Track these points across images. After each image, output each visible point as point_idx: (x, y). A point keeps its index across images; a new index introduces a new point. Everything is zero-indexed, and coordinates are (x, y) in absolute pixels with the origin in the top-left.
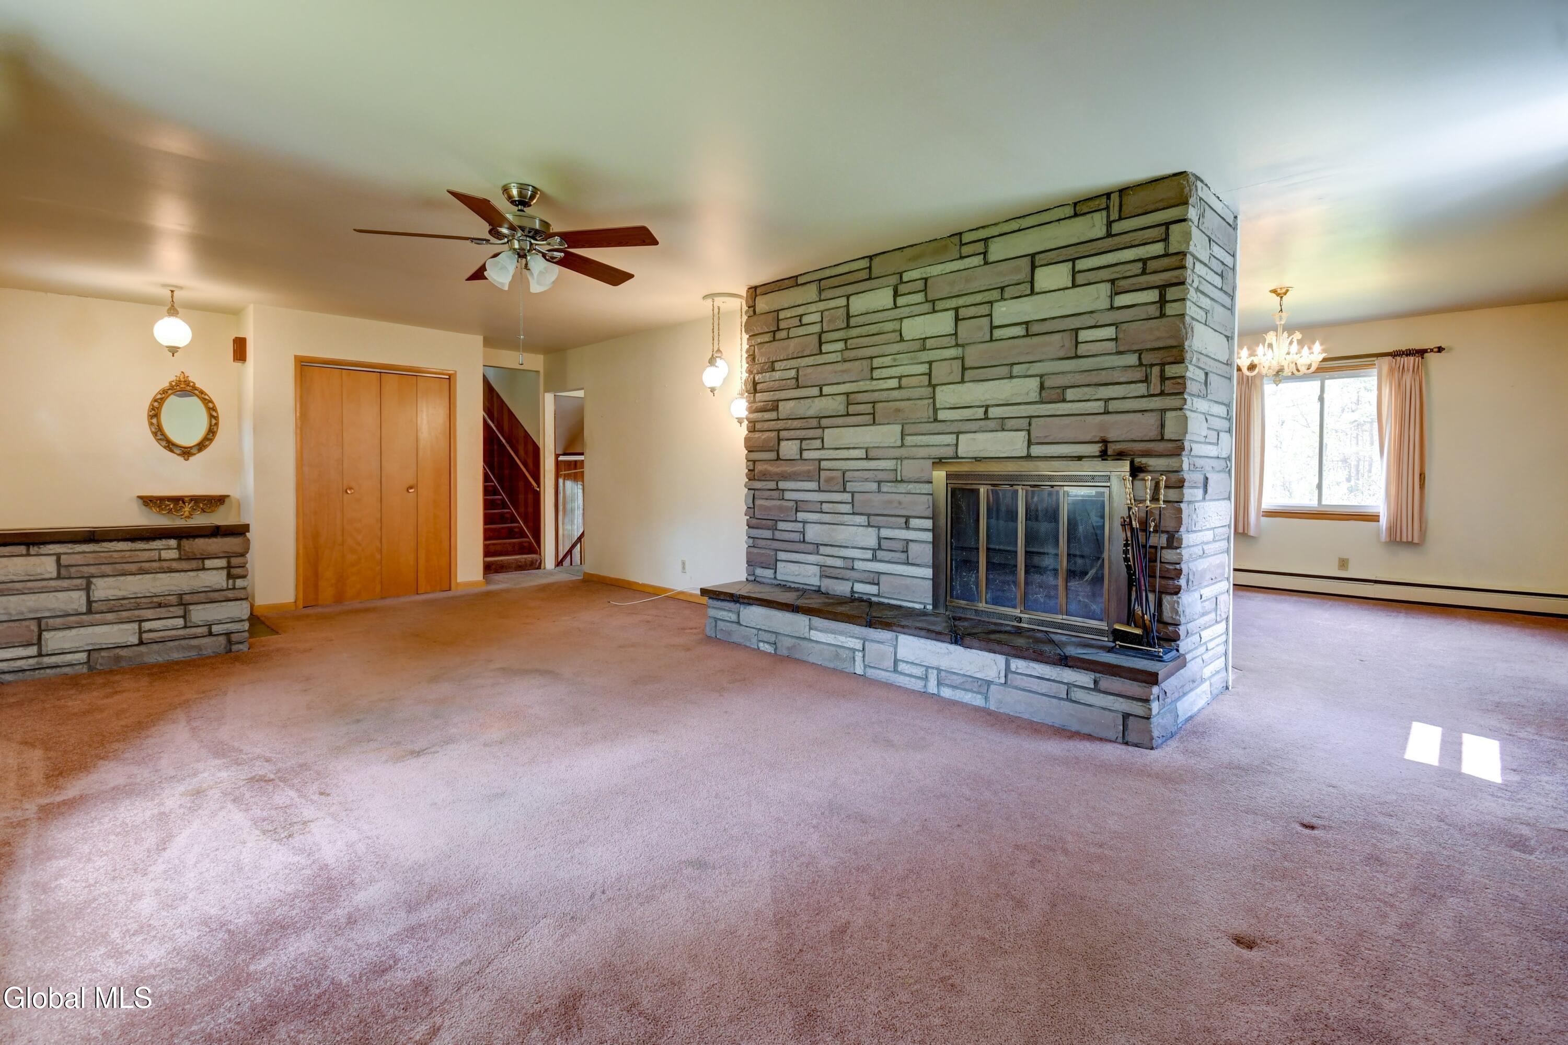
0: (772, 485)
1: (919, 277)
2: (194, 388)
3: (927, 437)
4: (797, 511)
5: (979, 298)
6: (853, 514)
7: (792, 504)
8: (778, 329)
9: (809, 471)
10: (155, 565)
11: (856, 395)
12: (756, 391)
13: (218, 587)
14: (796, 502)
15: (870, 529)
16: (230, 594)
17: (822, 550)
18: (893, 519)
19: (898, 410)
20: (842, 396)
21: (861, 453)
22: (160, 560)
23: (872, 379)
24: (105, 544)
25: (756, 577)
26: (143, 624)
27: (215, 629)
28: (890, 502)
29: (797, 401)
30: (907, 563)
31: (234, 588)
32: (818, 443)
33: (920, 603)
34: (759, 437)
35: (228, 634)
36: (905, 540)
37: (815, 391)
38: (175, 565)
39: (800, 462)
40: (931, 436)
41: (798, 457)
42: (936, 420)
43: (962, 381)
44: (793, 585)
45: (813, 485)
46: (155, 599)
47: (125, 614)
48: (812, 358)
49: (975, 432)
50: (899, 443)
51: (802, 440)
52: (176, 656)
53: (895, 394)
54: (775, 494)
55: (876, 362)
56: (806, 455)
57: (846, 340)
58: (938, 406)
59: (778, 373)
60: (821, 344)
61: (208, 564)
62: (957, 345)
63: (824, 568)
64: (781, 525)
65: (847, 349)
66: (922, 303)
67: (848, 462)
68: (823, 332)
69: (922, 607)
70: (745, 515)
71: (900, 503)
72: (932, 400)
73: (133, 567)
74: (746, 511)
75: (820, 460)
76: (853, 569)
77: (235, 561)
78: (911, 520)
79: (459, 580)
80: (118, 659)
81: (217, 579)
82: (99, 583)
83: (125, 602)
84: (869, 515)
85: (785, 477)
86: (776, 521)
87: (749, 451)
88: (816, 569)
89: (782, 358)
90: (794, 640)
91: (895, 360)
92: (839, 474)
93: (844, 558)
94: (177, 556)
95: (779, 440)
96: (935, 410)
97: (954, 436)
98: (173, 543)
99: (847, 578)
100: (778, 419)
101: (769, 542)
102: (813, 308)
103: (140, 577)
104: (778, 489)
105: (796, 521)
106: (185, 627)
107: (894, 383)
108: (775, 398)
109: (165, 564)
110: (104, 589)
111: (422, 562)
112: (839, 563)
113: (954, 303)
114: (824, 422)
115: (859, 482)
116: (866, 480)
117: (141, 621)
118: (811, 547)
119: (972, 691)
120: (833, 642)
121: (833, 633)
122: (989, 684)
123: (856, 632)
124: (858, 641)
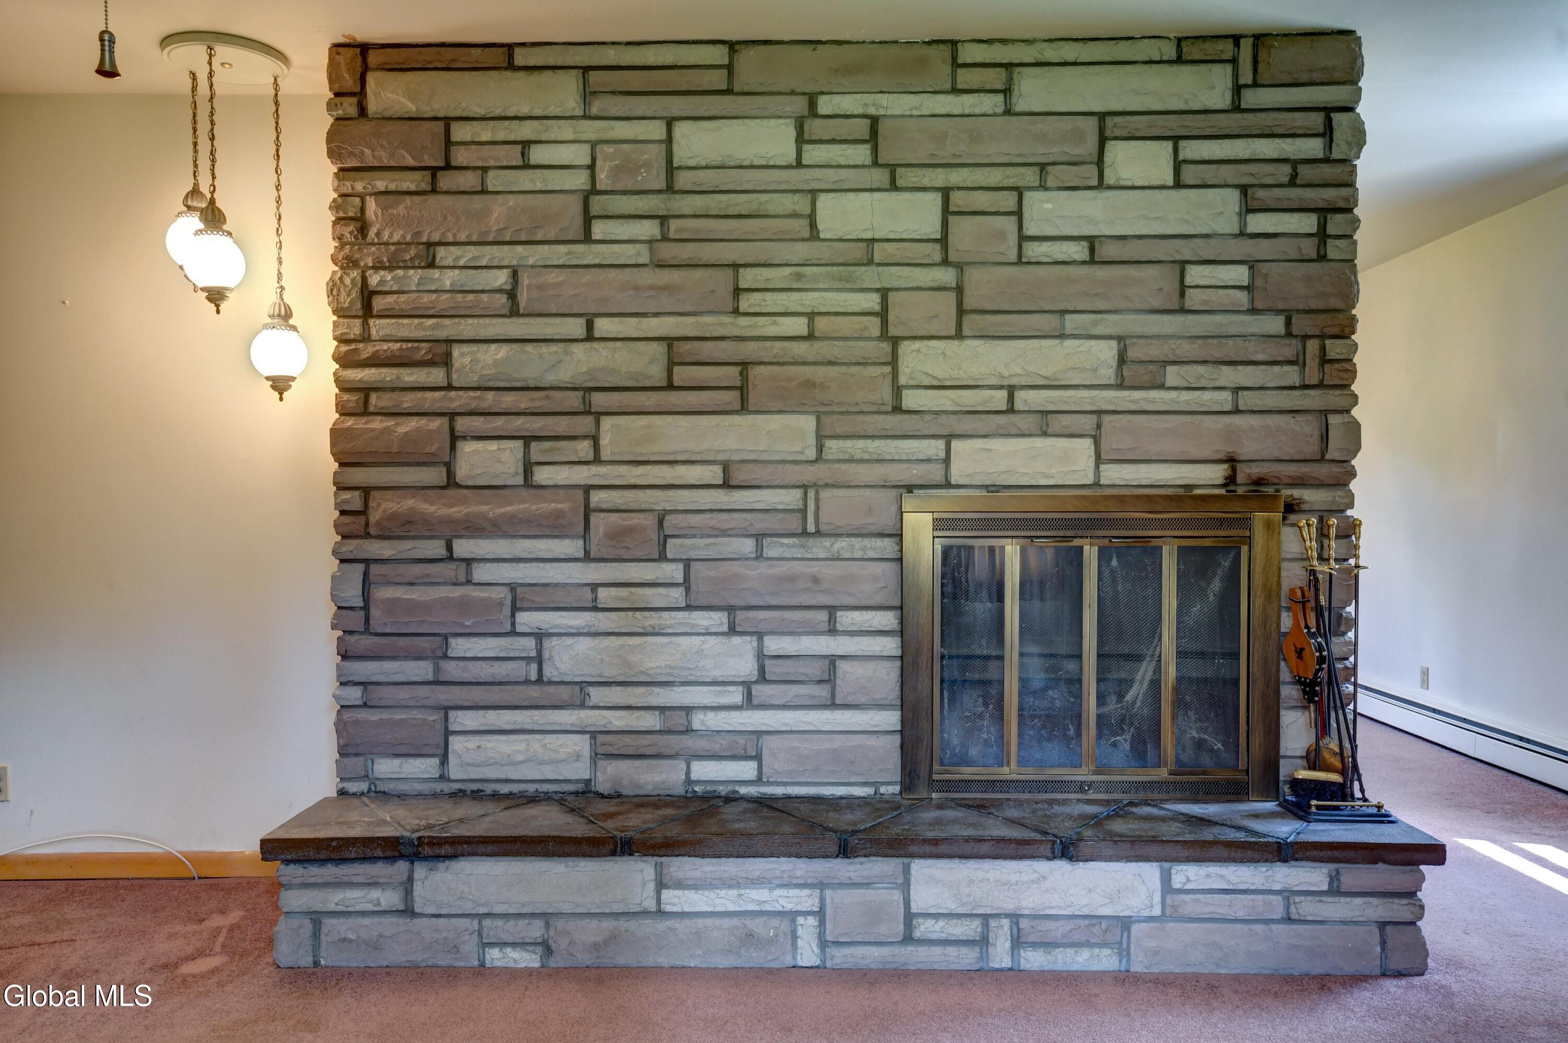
0: (430, 549)
1: (860, 111)
3: (877, 443)
4: (515, 609)
5: (994, 177)
6: (689, 608)
7: (503, 594)
8: (448, 167)
9: (558, 514)
11: (696, 344)
12: (367, 311)
14: (513, 588)
15: (736, 640)
17: (597, 695)
18: (787, 615)
19: (810, 385)
20: (654, 344)
21: (713, 474)
23: (736, 312)
25: (373, 781)
28: (791, 579)
29: (516, 346)
30: (832, 705)
32: (584, 448)
33: (865, 784)
36: (826, 657)
37: (576, 327)
39: (524, 493)
40: (889, 442)
41: (520, 480)
42: (898, 409)
43: (959, 335)
44: (504, 789)
45: (572, 547)
48: (562, 248)
49: (985, 436)
50: (811, 454)
51: (528, 440)
53: (801, 349)
54: (447, 570)
55: (748, 277)
56: (542, 475)
57: (663, 220)
58: (903, 380)
59: (450, 273)
60: (588, 220)
62: (945, 262)
63: (601, 738)
64: (459, 646)
65: (665, 238)
66: (863, 166)
67: (671, 493)
68: (594, 191)
69: (869, 791)
70: (334, 627)
71: (815, 580)
72: (888, 369)
74: (336, 616)
75: (587, 489)
76: (688, 731)
78: (839, 614)
84: (731, 609)
85: (477, 529)
86: (446, 637)
87: (342, 465)
88: (582, 744)
89: (462, 237)
90: (608, 924)
91: (799, 277)
92: (649, 521)
93: (662, 709)
95: (454, 438)
96: (897, 390)
97: (941, 444)
99: (672, 752)
100: (450, 387)
101: (422, 691)
102: (566, 130)
104: (451, 558)
105: (513, 633)
107: (799, 326)
108: (443, 334)
112: (650, 721)
113: (939, 178)
114: (599, 400)
115: (702, 536)
116: (725, 533)
118: (564, 693)
119: (1088, 944)
120: (732, 907)
121: (730, 887)
122: (1125, 923)
123: (798, 873)
124: (806, 892)
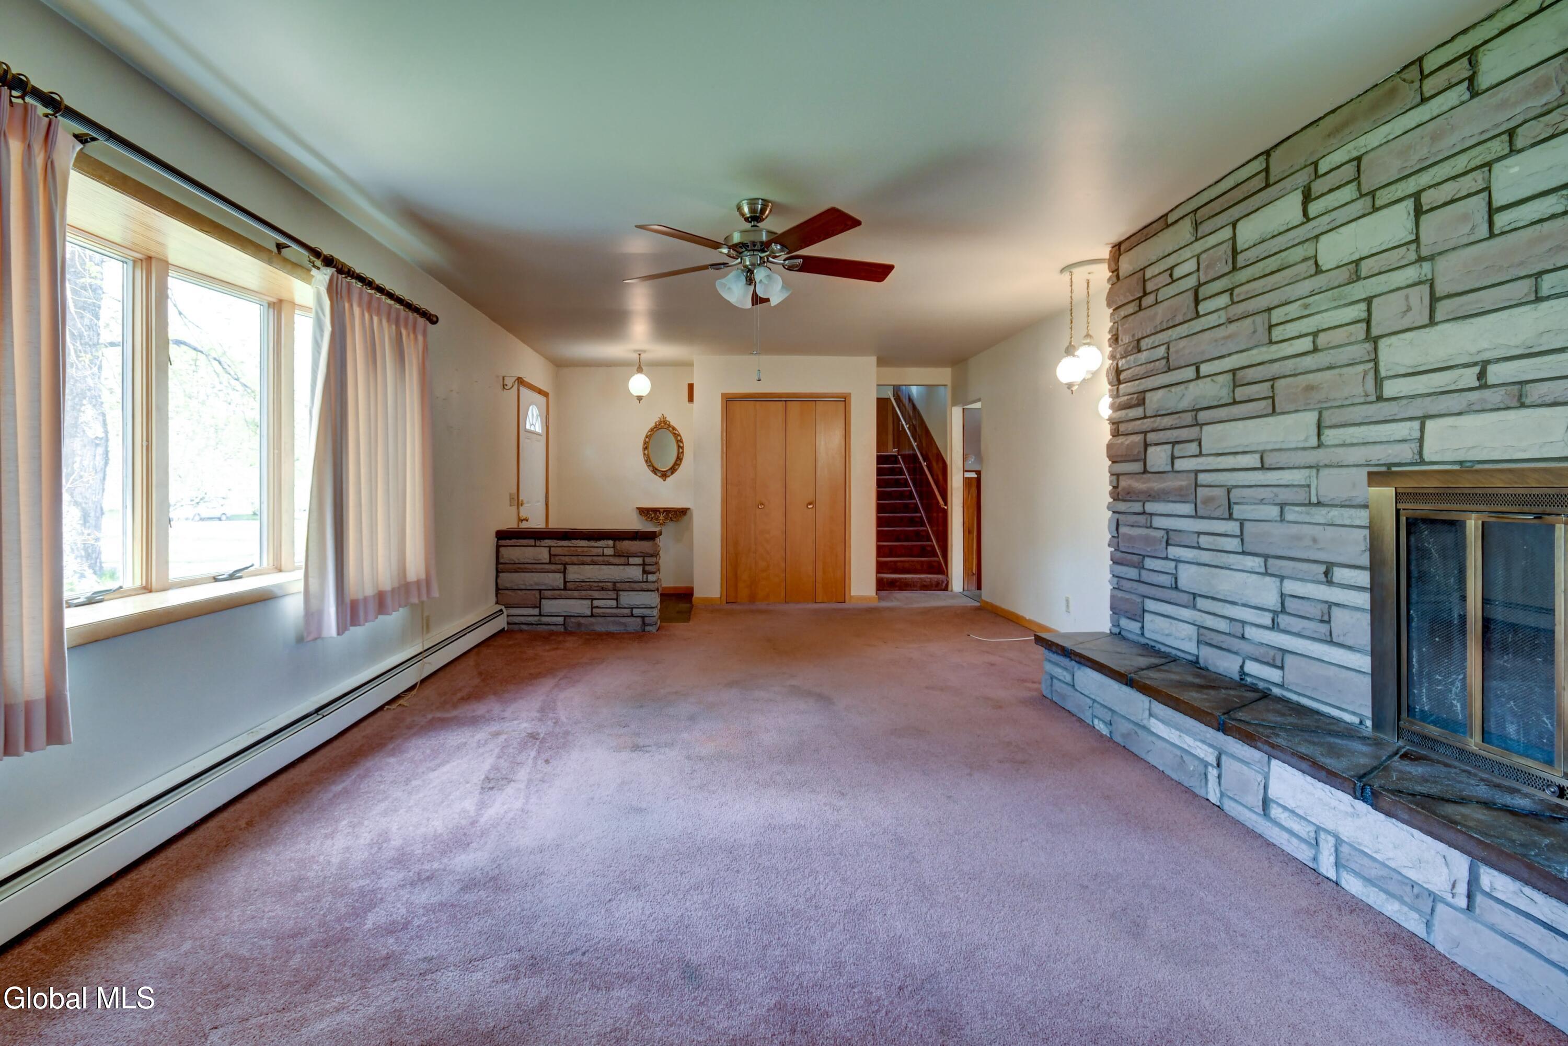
0: (1137, 507)
1: (1347, 158)
2: (669, 426)
3: (1363, 428)
4: (1168, 544)
5: (1461, 163)
6: (1244, 553)
7: (1161, 533)
8: (1145, 294)
9: (1181, 489)
10: (601, 559)
11: (1247, 370)
12: (1119, 382)
13: (636, 579)
14: (1167, 531)
15: (1268, 579)
16: (644, 586)
17: (1200, 602)
18: (1305, 566)
19: (1310, 388)
20: (1225, 375)
21: (1252, 460)
22: (603, 555)
23: (1271, 342)
24: (573, 541)
25: (1121, 629)
26: (594, 601)
27: (635, 612)
28: (1299, 538)
29: (1166, 389)
30: (1331, 642)
31: (647, 582)
32: (1193, 448)
33: (1354, 713)
34: (1122, 443)
35: (643, 617)
36: (1326, 602)
37: (1190, 373)
38: (612, 560)
39: (1171, 475)
40: (1372, 427)
41: (1169, 468)
42: (1380, 398)
43: (1432, 322)
44: (1163, 649)
45: (1187, 509)
46: (600, 584)
47: (584, 593)
48: (1186, 325)
49: (1460, 414)
50: (1314, 441)
51: (1174, 443)
52: (613, 628)
53: (1309, 362)
54: (1142, 519)
55: (1277, 316)
56: (1180, 465)
57: (1231, 291)
58: (1383, 373)
59: (1145, 353)
60: (1197, 302)
61: (632, 560)
62: (1420, 259)
63: (1202, 630)
64: (1149, 563)
65: (1233, 303)
66: (1353, 201)
67: (1235, 474)
68: (1200, 285)
69: (1356, 720)
70: (1109, 545)
71: (1315, 540)
72: (1372, 364)
73: (588, 559)
74: (1110, 540)
75: (1197, 472)
76: (1243, 637)
77: (648, 560)
78: (1335, 569)
79: (852, 594)
80: (579, 625)
81: (635, 573)
82: (570, 568)
83: (583, 584)
84: (1266, 557)
85: (1153, 496)
86: (1144, 556)
87: (1113, 462)
88: (1192, 631)
89: (1149, 333)
90: (1131, 726)
91: (1306, 306)
92: (1220, 493)
93: (1231, 620)
94: (612, 553)
95: (1146, 445)
96: (1379, 382)
97: (1416, 425)
98: (611, 543)
99: (1235, 649)
100: (1145, 417)
101: (1135, 584)
102: (1187, 253)
103: (592, 566)
104: (1144, 513)
105: (1166, 558)
106: (617, 607)
107: (1305, 344)
108: (1141, 388)
109: (606, 559)
110: (574, 573)
111: (819, 574)
112: (1223, 625)
113: (1411, 186)
114: (1203, 416)
115: (1251, 504)
116: (1262, 502)
117: (593, 599)
118: (1185, 598)
119: (1400, 899)
120: (1177, 743)
121: (1178, 729)
122: (1435, 898)
123: (1208, 736)
124: (1211, 750)
